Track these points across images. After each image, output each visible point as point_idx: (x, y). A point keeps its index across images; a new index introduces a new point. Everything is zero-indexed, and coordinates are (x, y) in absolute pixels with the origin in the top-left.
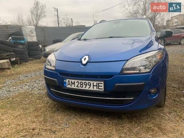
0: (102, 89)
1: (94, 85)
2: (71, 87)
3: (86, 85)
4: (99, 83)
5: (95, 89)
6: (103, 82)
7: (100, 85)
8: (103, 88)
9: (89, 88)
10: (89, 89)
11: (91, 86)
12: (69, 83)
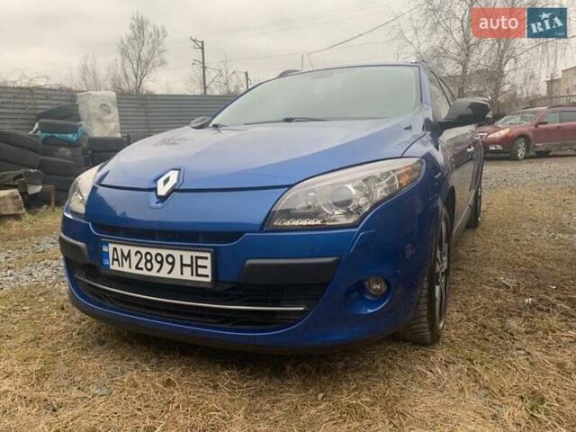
0: (207, 276)
1: (184, 262)
2: (120, 269)
3: (161, 263)
4: (197, 258)
5: (187, 275)
6: (208, 255)
7: (200, 262)
8: (208, 271)
9: (170, 272)
10: (171, 276)
11: (175, 267)
12: (115, 257)
